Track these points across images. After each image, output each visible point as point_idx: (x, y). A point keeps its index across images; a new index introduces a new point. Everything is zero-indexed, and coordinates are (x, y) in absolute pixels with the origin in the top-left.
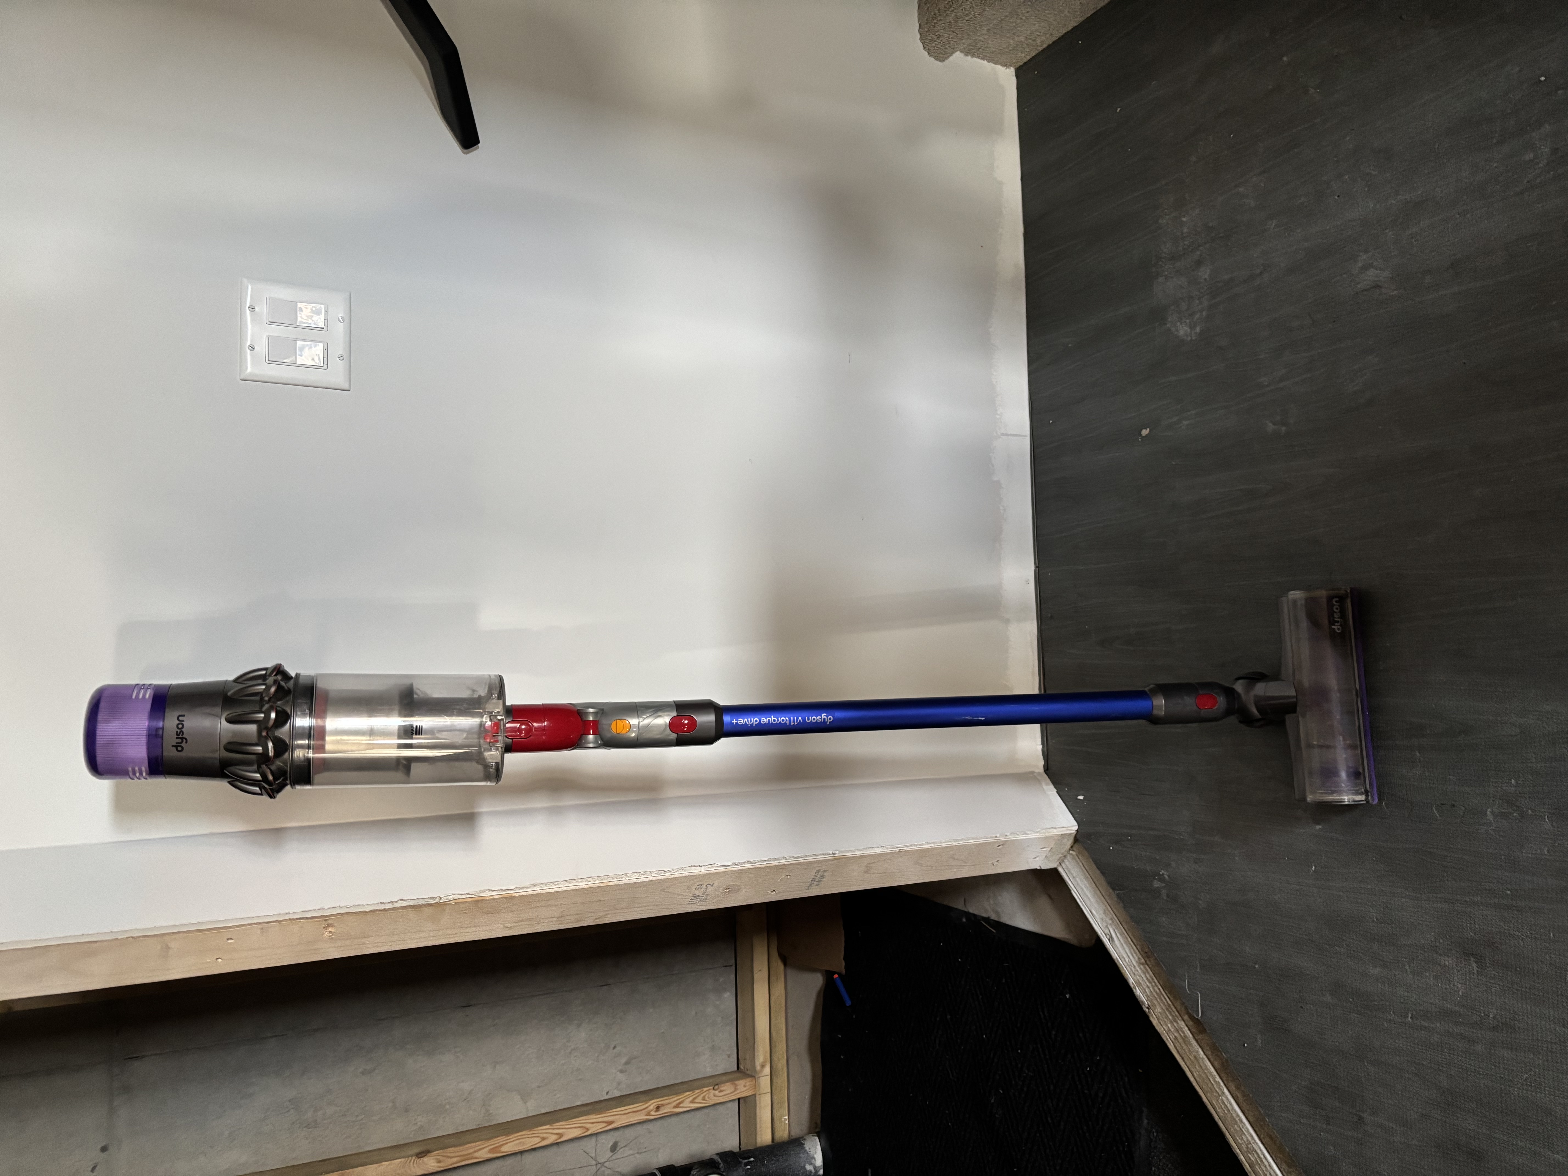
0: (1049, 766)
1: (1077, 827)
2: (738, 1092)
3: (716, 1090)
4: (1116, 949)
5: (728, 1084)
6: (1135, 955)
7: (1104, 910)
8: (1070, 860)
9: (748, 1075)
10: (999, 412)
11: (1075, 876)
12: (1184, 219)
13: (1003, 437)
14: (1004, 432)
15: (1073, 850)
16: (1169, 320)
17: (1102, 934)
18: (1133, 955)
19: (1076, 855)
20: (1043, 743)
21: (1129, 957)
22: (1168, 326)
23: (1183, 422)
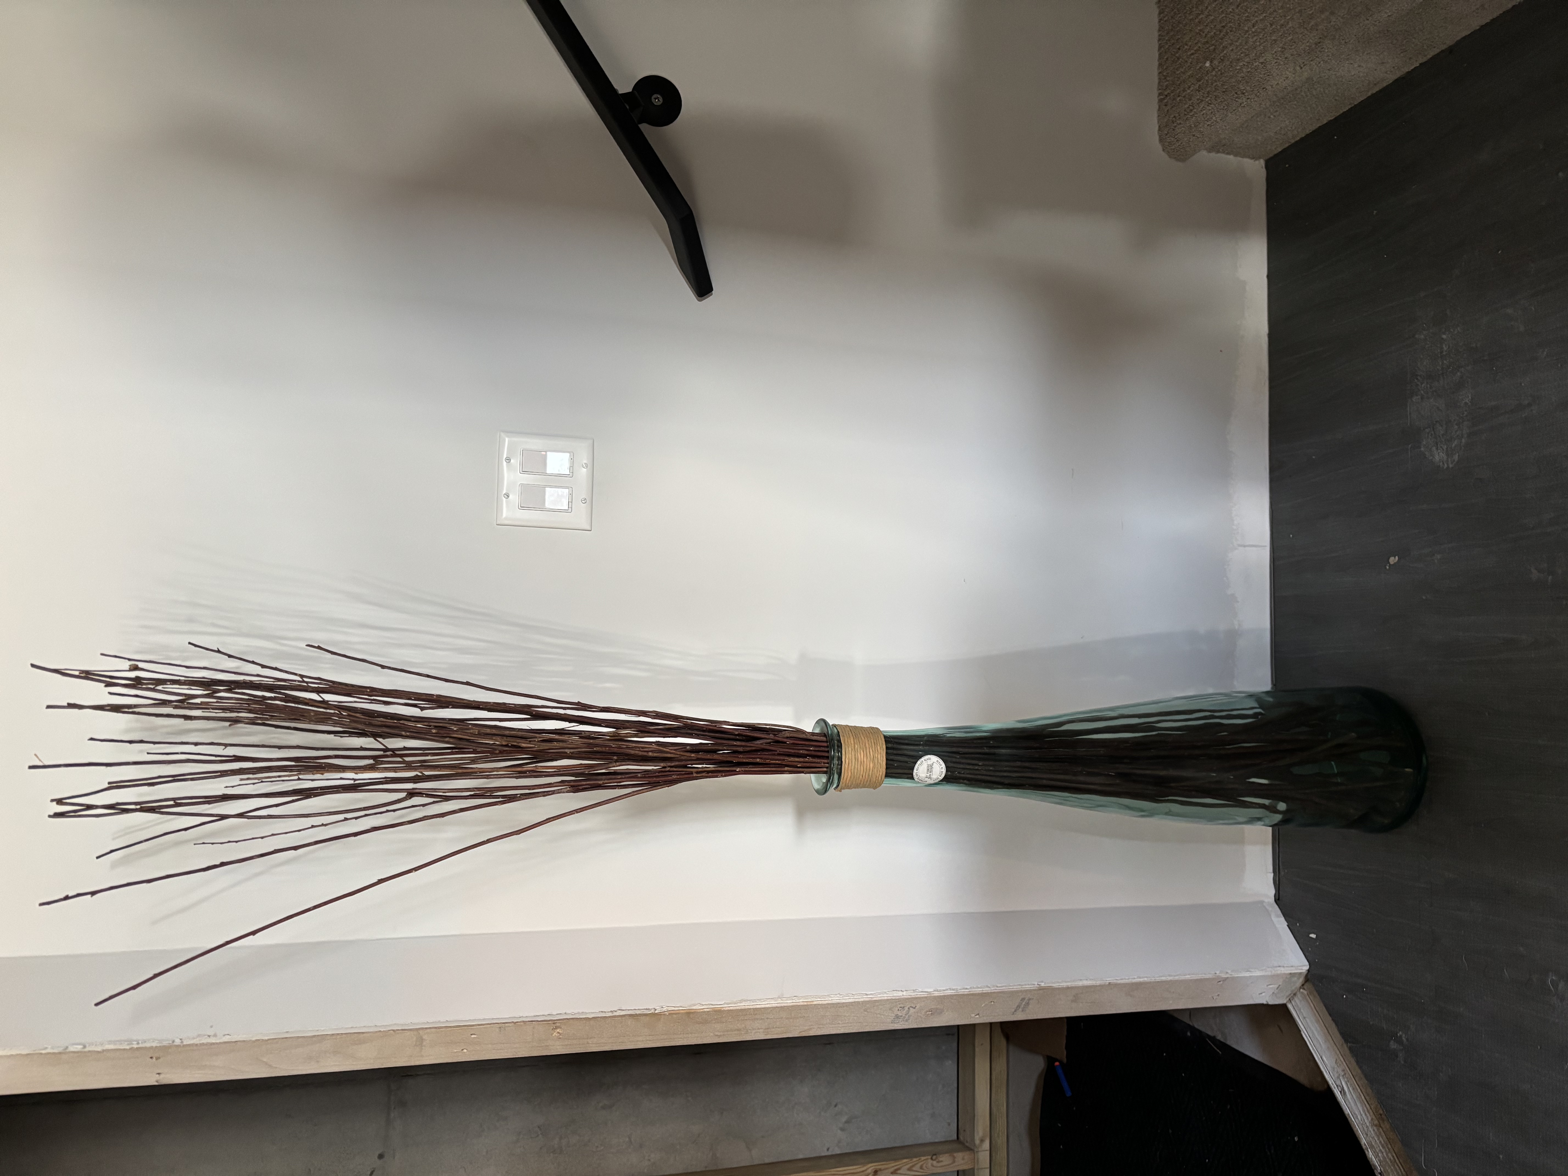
0: (1280, 897)
1: (1308, 967)
2: (956, 1164)
3: (935, 1160)
4: (1348, 1104)
5: (946, 1155)
6: (1368, 1115)
7: (1336, 1060)
8: (1301, 998)
9: (967, 1147)
10: (1235, 522)
11: (1305, 1016)
12: (1444, 337)
13: (1240, 548)
14: (1241, 543)
15: (1304, 989)
16: (1424, 443)
17: (1333, 1084)
18: (1366, 1115)
19: (1308, 994)
20: (1274, 871)
21: (1361, 1115)
22: (1422, 449)
23: (1436, 555)
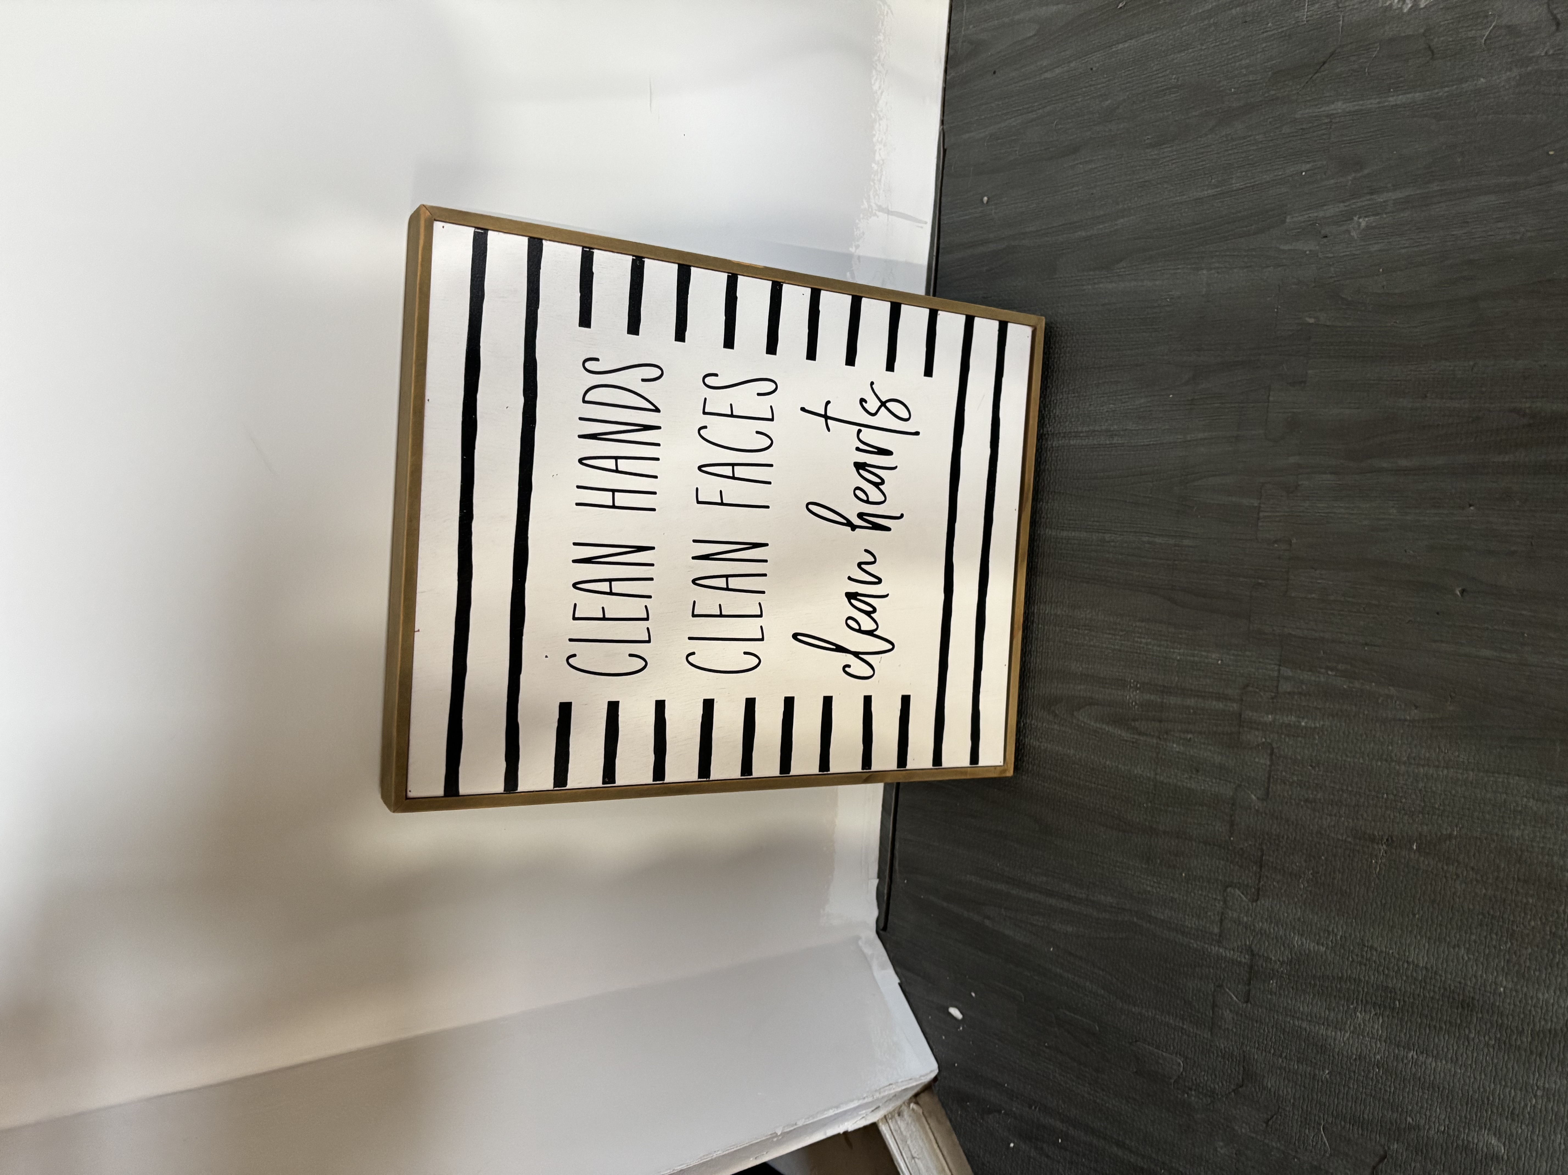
0: (888, 925)
1: (937, 1071)
10: (877, 157)
11: (915, 1155)
14: (884, 206)
15: (917, 1103)
19: (923, 1113)
20: (880, 876)
23: (1356, 218)
